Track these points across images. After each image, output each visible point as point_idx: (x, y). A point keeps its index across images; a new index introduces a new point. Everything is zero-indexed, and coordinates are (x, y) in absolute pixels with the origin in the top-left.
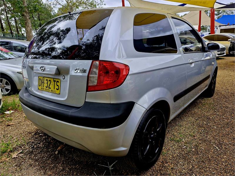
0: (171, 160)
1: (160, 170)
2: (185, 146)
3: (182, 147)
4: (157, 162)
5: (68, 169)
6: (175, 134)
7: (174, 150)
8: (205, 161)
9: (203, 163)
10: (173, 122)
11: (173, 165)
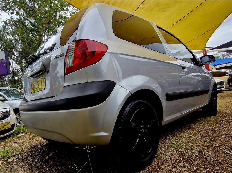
0: (169, 163)
1: (154, 171)
2: (186, 151)
3: (182, 152)
4: (151, 164)
5: (54, 170)
6: (173, 142)
7: (173, 155)
8: (214, 164)
9: (211, 166)
10: (171, 134)
11: (170, 167)
